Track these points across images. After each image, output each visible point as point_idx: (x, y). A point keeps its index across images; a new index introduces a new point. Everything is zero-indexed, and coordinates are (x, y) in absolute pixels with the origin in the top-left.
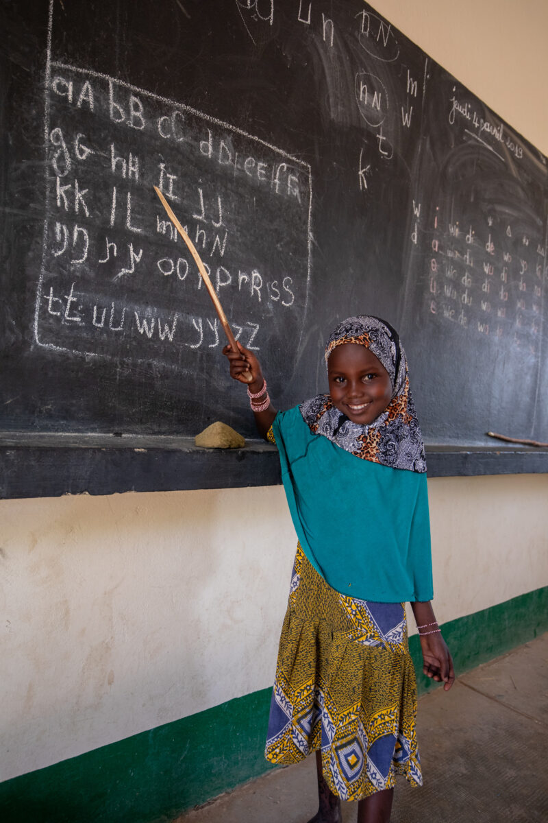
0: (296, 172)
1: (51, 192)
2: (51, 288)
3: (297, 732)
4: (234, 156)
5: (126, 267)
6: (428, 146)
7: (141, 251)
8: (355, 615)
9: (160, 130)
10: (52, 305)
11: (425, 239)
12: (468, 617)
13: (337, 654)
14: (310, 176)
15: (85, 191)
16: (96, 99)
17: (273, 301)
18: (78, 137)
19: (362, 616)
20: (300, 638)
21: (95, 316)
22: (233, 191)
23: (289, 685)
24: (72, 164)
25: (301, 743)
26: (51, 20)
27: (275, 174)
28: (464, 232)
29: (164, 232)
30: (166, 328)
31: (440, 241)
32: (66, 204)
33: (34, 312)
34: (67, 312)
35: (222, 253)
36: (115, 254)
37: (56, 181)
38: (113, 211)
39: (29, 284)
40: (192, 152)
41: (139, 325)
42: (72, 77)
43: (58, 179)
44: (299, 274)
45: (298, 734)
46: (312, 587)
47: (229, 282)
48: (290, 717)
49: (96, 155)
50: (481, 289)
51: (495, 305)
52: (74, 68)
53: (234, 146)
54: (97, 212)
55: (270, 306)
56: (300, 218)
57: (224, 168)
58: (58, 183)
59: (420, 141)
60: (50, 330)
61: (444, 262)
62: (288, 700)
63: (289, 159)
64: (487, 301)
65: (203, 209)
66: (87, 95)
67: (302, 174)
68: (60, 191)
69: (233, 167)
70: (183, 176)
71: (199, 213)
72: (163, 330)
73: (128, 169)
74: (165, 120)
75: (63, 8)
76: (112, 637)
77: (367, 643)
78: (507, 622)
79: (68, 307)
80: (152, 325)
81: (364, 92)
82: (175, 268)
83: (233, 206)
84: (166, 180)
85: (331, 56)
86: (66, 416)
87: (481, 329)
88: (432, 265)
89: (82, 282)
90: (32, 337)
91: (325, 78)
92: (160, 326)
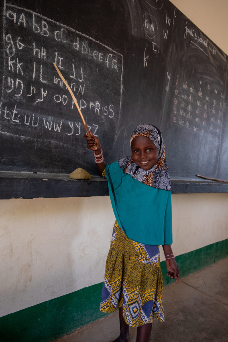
0: (116, 58)
1: (6, 63)
2: (6, 107)
3: (114, 299)
4: (88, 50)
5: (39, 99)
6: (174, 48)
7: (47, 91)
8: (139, 250)
9: (55, 37)
10: (6, 115)
11: (172, 89)
12: (186, 254)
13: (131, 266)
14: (122, 60)
15: (22, 64)
16: (27, 22)
17: (105, 115)
18: (18, 39)
19: (142, 250)
20: (116, 260)
21: (25, 120)
22: (88, 66)
23: (111, 279)
24: (16, 51)
25: (115, 304)
27: (107, 59)
28: (189, 87)
29: (57, 83)
30: (57, 126)
31: (178, 90)
32: (13, 69)
34: (13, 118)
35: (83, 93)
36: (35, 92)
37: (8, 58)
38: (34, 73)
40: (70, 48)
41: (45, 124)
42: (16, 11)
43: (9, 57)
44: (116, 103)
45: (114, 300)
46: (122, 238)
47: (85, 106)
48: (111, 293)
49: (26, 47)
50: (196, 112)
51: (201, 120)
52: (17, 7)
53: (89, 45)
54: (27, 73)
55: (103, 117)
56: (117, 79)
57: (84, 55)
58: (9, 59)
59: (171, 46)
60: (5, 126)
61: (180, 100)
62: (110, 285)
63: (113, 52)
64: (198, 118)
65: (74, 73)
66: (22, 20)
67: (119, 59)
68: (10, 63)
69: (88, 55)
70: (66, 58)
71: (73, 75)
72: (56, 127)
73: (41, 54)
74: (58, 32)
76: (31, 261)
77: (143, 262)
78: (202, 256)
79: (14, 115)
80: (51, 125)
81: (147, 23)
82: (62, 99)
83: (88, 72)
84: (58, 60)
85: (133, 5)
86: (12, 164)
87: (195, 130)
88: (175, 101)
89: (20, 105)
91: (130, 16)
92: (54, 125)
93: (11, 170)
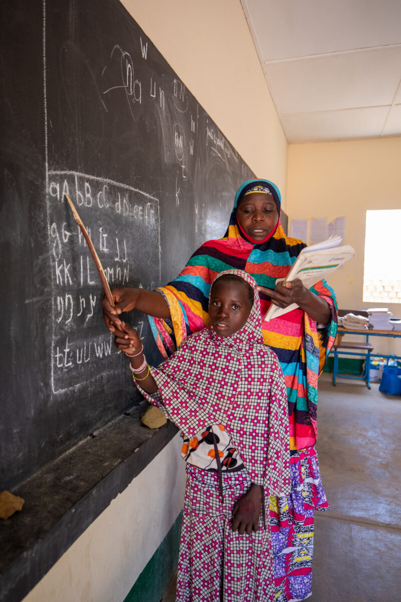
0: (153, 207)
1: (54, 275)
2: (58, 348)
4: (129, 207)
5: (89, 313)
6: (199, 165)
7: (95, 297)
9: (98, 203)
10: (59, 360)
11: (200, 227)
14: (159, 207)
15: (69, 266)
16: (70, 191)
18: (63, 225)
21: (78, 357)
22: (130, 233)
24: (62, 248)
26: (46, 138)
27: (146, 213)
30: (108, 346)
31: (205, 226)
32: (61, 281)
33: (50, 371)
34: (66, 362)
35: (127, 280)
36: (84, 306)
37: (55, 265)
38: (82, 275)
39: (47, 351)
40: (113, 214)
41: (96, 352)
42: (59, 180)
43: (56, 262)
44: (157, 277)
49: (72, 236)
52: (59, 173)
53: (129, 200)
54: (75, 279)
56: (156, 238)
57: (126, 218)
58: (57, 266)
59: (197, 163)
60: (59, 380)
63: (150, 199)
65: (119, 253)
66: (66, 191)
67: (156, 207)
68: (58, 272)
69: (129, 216)
70: (110, 232)
71: (117, 256)
72: (106, 349)
74: (101, 194)
75: (51, 126)
79: (66, 357)
80: (102, 348)
81: (176, 138)
83: (130, 243)
84: (103, 238)
85: (164, 116)
86: (69, 437)
89: (71, 335)
90: (51, 390)
91: (161, 134)
92: (105, 347)
93: (69, 448)
